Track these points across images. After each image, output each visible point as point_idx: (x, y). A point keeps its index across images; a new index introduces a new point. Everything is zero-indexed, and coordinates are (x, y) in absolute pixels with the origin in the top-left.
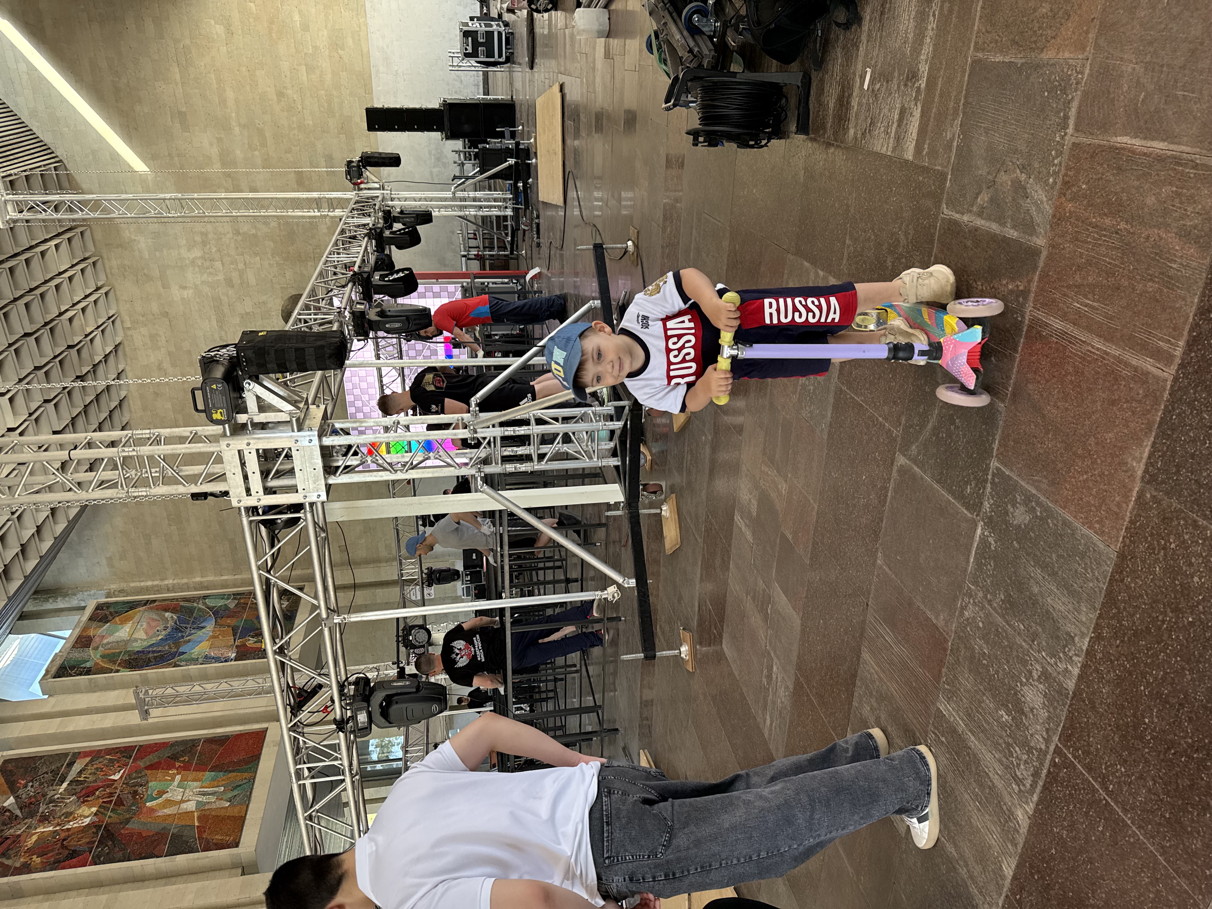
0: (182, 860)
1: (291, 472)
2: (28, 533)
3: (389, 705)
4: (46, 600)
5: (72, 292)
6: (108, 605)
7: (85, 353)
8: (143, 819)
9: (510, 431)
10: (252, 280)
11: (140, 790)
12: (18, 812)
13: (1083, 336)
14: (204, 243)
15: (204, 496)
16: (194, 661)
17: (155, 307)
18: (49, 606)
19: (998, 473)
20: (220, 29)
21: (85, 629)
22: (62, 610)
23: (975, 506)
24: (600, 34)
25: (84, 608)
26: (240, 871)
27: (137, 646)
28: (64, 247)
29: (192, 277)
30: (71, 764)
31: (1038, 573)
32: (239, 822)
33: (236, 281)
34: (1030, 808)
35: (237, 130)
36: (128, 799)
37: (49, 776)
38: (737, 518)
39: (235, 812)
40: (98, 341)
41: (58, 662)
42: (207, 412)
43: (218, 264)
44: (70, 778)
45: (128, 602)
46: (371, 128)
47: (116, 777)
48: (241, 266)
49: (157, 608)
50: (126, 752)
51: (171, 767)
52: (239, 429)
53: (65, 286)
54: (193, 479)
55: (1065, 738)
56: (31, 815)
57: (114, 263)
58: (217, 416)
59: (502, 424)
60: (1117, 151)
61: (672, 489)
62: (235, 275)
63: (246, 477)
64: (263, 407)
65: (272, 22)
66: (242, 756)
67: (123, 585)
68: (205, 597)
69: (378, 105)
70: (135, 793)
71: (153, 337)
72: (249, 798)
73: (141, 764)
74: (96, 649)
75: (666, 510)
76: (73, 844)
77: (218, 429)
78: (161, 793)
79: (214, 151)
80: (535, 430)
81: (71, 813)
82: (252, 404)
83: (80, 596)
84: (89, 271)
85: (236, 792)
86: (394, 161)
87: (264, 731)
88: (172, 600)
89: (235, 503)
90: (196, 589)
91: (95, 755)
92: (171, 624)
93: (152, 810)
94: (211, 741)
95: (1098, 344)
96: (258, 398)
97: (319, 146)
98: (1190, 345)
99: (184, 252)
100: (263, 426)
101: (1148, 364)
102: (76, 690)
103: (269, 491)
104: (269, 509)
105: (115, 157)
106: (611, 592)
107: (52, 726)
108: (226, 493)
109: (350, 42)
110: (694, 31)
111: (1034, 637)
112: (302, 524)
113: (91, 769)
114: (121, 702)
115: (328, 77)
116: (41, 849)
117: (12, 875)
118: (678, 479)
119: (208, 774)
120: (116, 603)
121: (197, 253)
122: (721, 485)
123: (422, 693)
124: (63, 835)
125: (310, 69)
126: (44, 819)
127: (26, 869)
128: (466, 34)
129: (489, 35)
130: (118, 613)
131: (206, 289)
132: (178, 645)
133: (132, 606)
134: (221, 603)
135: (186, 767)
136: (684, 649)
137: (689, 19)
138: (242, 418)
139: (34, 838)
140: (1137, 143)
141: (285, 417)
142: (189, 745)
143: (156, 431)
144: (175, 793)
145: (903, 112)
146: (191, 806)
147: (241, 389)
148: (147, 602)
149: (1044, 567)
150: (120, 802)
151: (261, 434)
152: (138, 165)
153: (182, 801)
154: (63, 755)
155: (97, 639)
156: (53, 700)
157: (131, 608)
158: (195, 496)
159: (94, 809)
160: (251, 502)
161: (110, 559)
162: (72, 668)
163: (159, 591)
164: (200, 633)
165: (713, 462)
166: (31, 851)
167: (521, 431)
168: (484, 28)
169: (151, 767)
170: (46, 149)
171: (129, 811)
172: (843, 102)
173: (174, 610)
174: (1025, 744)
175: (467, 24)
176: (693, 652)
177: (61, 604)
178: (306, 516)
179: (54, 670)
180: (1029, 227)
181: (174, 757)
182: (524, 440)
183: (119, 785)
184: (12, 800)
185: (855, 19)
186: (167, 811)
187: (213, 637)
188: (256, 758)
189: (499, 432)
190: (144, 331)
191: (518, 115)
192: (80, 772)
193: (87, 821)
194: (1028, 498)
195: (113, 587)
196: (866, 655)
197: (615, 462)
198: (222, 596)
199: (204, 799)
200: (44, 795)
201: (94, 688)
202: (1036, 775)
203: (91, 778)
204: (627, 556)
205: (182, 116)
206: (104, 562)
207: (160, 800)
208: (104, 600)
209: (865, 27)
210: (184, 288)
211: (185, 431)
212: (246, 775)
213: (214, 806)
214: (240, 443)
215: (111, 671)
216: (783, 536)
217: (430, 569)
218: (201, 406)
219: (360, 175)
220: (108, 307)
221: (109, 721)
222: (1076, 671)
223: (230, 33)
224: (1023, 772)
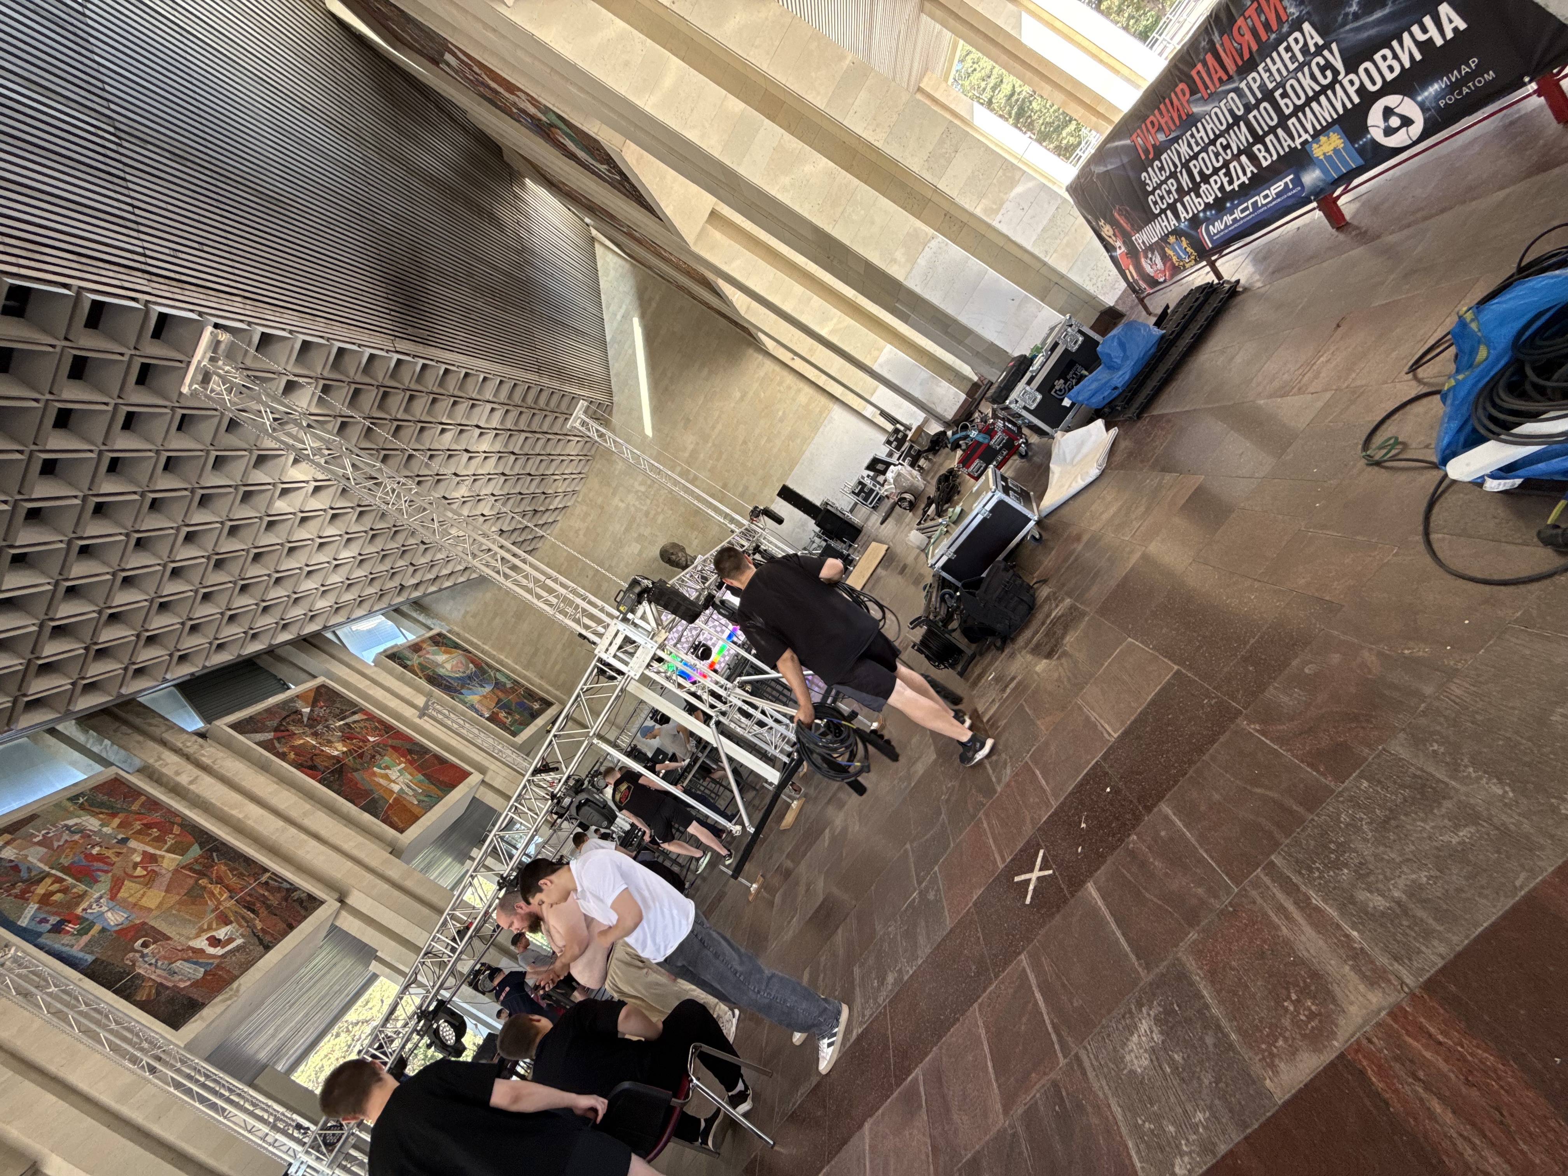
0: (366, 817)
1: (632, 655)
2: (445, 572)
3: (585, 804)
4: (416, 611)
5: (567, 467)
6: (445, 637)
7: (548, 500)
8: (366, 775)
9: (746, 707)
10: (659, 521)
11: (378, 757)
12: (305, 720)
13: (989, 835)
14: (650, 487)
15: (585, 638)
16: (464, 703)
17: (600, 501)
18: (414, 615)
19: (935, 873)
20: (738, 395)
21: (423, 641)
22: (419, 621)
23: (920, 883)
24: (918, 547)
25: (431, 629)
26: (390, 850)
27: (441, 671)
28: (580, 445)
29: (631, 499)
30: (354, 713)
31: (923, 924)
32: (414, 818)
33: (651, 516)
34: (860, 1031)
35: (710, 445)
36: (367, 757)
37: (337, 711)
38: (827, 831)
39: (416, 811)
40: (558, 499)
41: (395, 650)
42: (619, 604)
43: (648, 501)
44: (347, 721)
45: (456, 643)
46: (779, 495)
47: (371, 739)
48: (659, 510)
49: (468, 658)
50: (388, 728)
51: (404, 756)
52: (625, 620)
53: (565, 463)
54: (587, 627)
55: (890, 1002)
56: (311, 727)
57: (598, 466)
58: (621, 608)
59: (744, 701)
60: (1034, 773)
61: (806, 795)
62: (653, 512)
63: (611, 644)
64: (643, 617)
65: (766, 407)
66: (446, 779)
67: (461, 632)
68: (498, 670)
69: (791, 486)
70: (374, 757)
71: (587, 514)
72: (431, 808)
73: (390, 742)
74: (420, 657)
75: (795, 804)
76: (318, 761)
77: (617, 613)
78: (387, 767)
79: (690, 447)
80: (758, 715)
81: (332, 742)
82: (640, 612)
83: (435, 621)
84: (583, 462)
85: (426, 799)
86: (779, 521)
87: (468, 774)
88: (480, 658)
89: (596, 652)
90: (497, 662)
91: (371, 717)
92: (468, 672)
93: (374, 774)
94: (437, 757)
95: (991, 841)
96: (645, 613)
97: (746, 478)
98: (1012, 860)
99: (636, 484)
100: (635, 625)
101: (998, 859)
102: (391, 672)
103: (615, 656)
104: (608, 665)
105: (640, 419)
106: (736, 829)
107: (363, 684)
108: (594, 643)
109: (799, 441)
110: (943, 600)
111: (906, 951)
112: (615, 683)
113: (362, 724)
114: (408, 697)
115: (775, 450)
116: (299, 751)
117: (274, 754)
118: (812, 792)
119: (420, 777)
120: (450, 639)
121: (643, 489)
122: (830, 810)
123: (605, 811)
124: (317, 752)
125: (769, 440)
126: (315, 735)
127: (282, 756)
128: (860, 483)
129: (872, 491)
130: (446, 645)
131: (632, 509)
132: (463, 687)
133: (457, 646)
134: (503, 679)
135: (411, 763)
136: (755, 886)
137: (944, 595)
138: (630, 616)
139: (301, 742)
140: (1040, 776)
141: (649, 629)
142: (425, 750)
143: (587, 594)
144: (393, 774)
145: (994, 700)
146: (396, 788)
147: (640, 603)
148: (466, 650)
149: (927, 922)
150: (361, 756)
151: (632, 628)
152: (649, 431)
153: (394, 782)
154: (353, 704)
155: (424, 652)
156: (376, 669)
157: (455, 648)
158: (580, 635)
159: (345, 749)
160: (604, 657)
161: (467, 612)
162: (399, 658)
163: (476, 649)
164: (480, 689)
165: (835, 794)
166: (293, 748)
167: (751, 711)
168: (871, 486)
169: (394, 748)
170: (610, 393)
171: (362, 764)
172: (980, 676)
173: (477, 665)
174: (875, 1000)
175: (863, 478)
176: (758, 891)
177: (421, 618)
178: (620, 681)
179: (389, 652)
180: (999, 781)
181: (410, 752)
182: (748, 716)
183: (369, 745)
184: (308, 710)
185: (1002, 649)
186: (382, 782)
187: (485, 697)
188: (453, 786)
189: (740, 704)
190: (584, 508)
191: (860, 538)
192: (355, 722)
193: (336, 753)
194: (938, 890)
195: (456, 629)
196: (840, 931)
197: (786, 760)
198: (508, 677)
199: (406, 789)
200: (326, 720)
201: (401, 678)
202: (871, 1015)
203: (358, 730)
204: (758, 816)
205: (688, 420)
206: (463, 612)
207: (383, 771)
208: (444, 632)
209: (1003, 655)
210: (622, 501)
211: (599, 603)
212: (439, 793)
213: (408, 798)
214: (621, 626)
215: (417, 675)
216: (841, 853)
217: (635, 746)
218: (618, 599)
219: (757, 516)
220: (577, 485)
221: (393, 703)
222: (911, 972)
223: (742, 399)
224: (867, 1013)
